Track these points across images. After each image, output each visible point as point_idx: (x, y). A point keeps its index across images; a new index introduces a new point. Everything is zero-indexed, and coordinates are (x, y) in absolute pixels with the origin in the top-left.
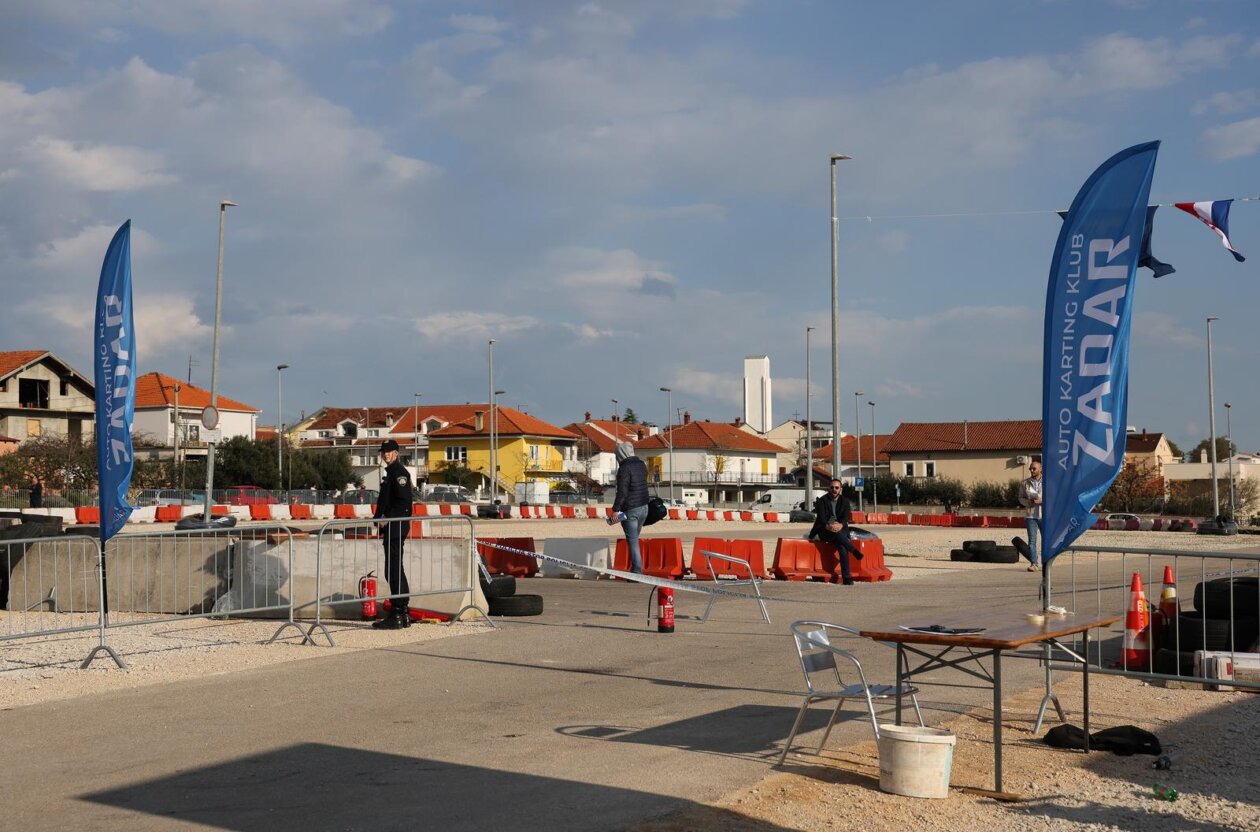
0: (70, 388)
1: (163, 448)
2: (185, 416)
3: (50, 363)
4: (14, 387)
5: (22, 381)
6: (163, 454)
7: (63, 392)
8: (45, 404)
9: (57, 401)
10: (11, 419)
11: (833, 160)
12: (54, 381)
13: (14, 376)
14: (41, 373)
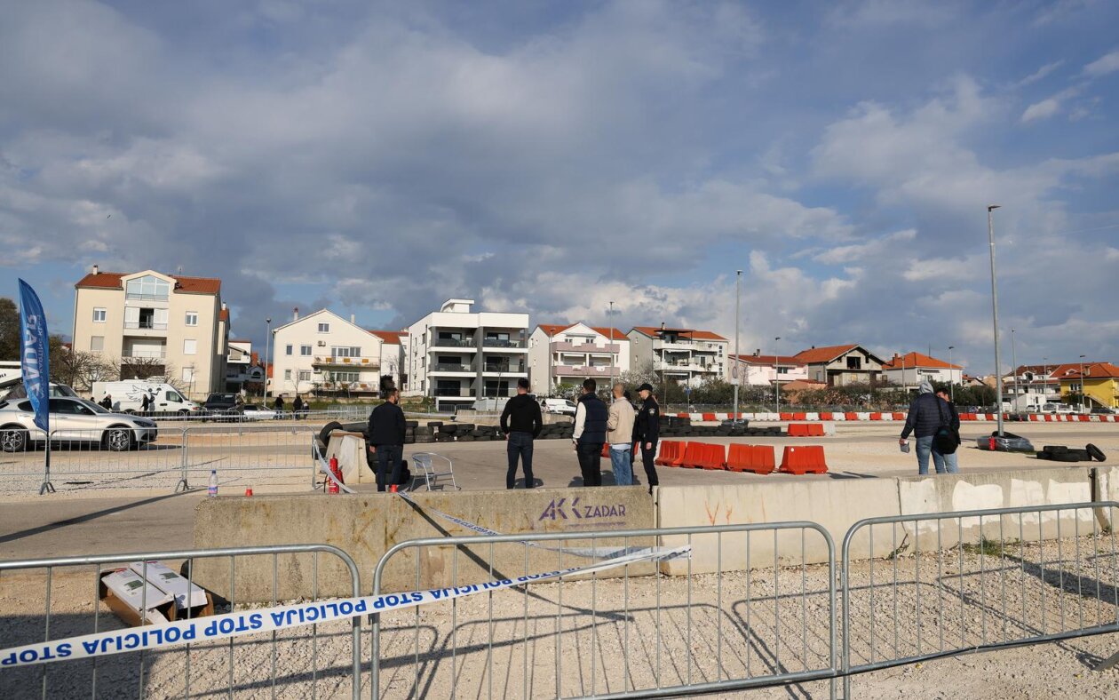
0: (870, 360)
1: (899, 386)
2: (924, 371)
3: (859, 349)
4: (845, 360)
5: (848, 358)
6: (899, 389)
7: (867, 362)
8: (859, 366)
9: (864, 366)
10: (844, 374)
11: (990, 209)
12: (863, 358)
13: (844, 355)
14: (856, 354)
